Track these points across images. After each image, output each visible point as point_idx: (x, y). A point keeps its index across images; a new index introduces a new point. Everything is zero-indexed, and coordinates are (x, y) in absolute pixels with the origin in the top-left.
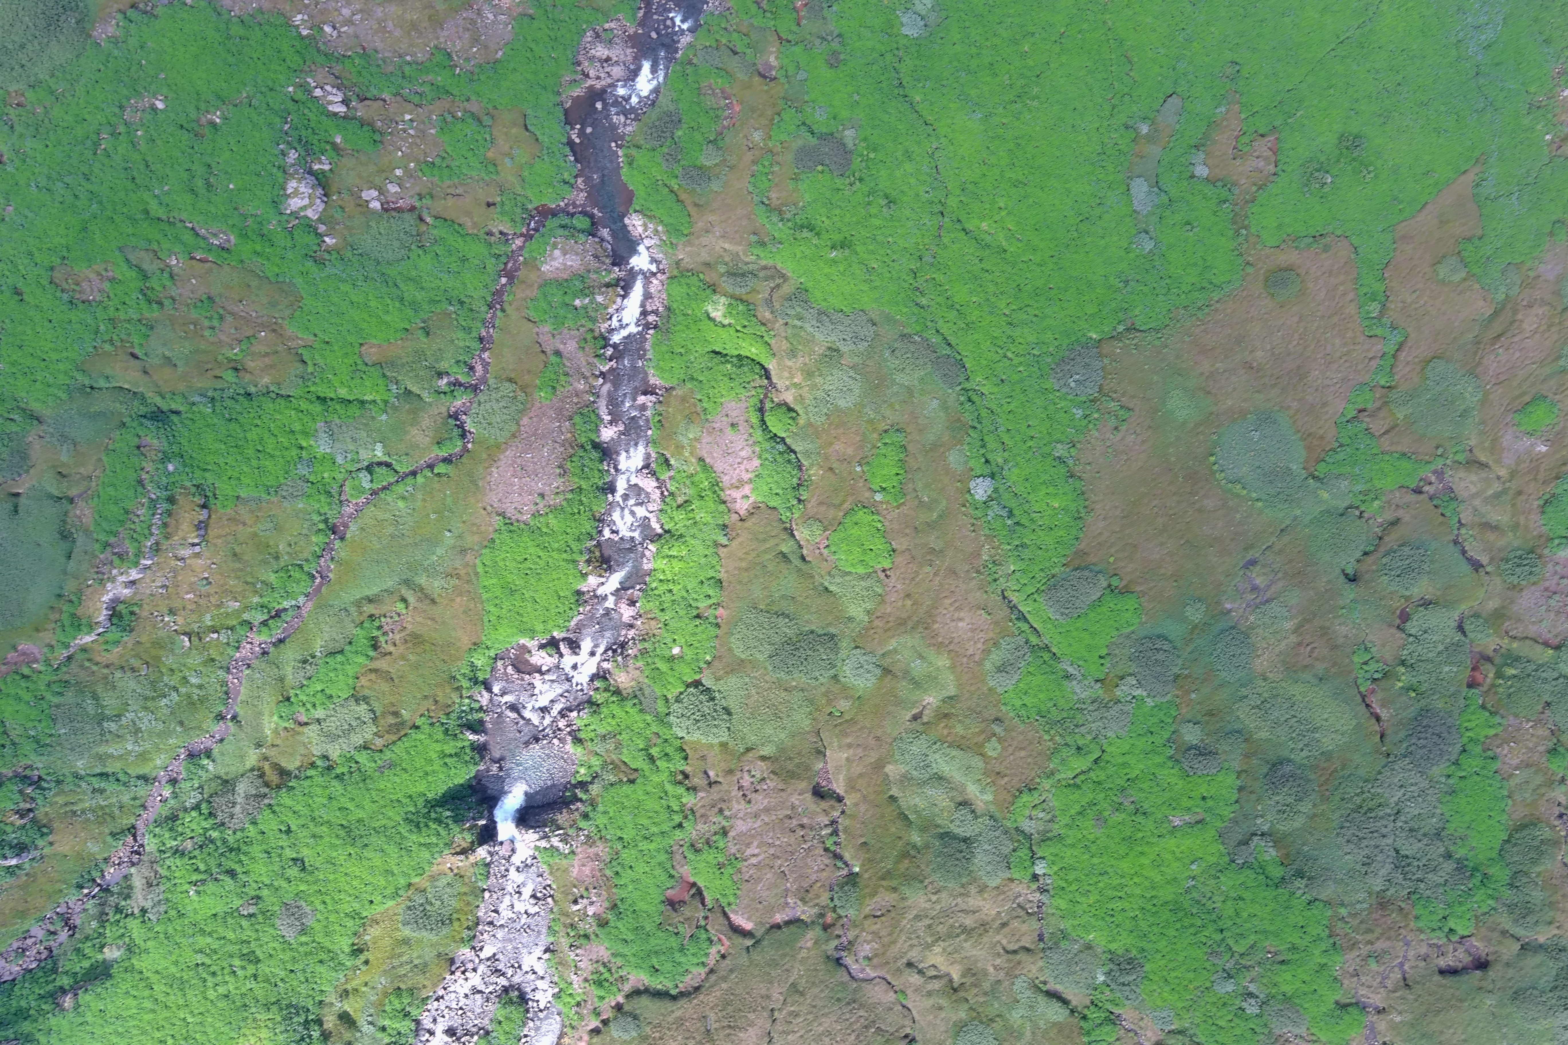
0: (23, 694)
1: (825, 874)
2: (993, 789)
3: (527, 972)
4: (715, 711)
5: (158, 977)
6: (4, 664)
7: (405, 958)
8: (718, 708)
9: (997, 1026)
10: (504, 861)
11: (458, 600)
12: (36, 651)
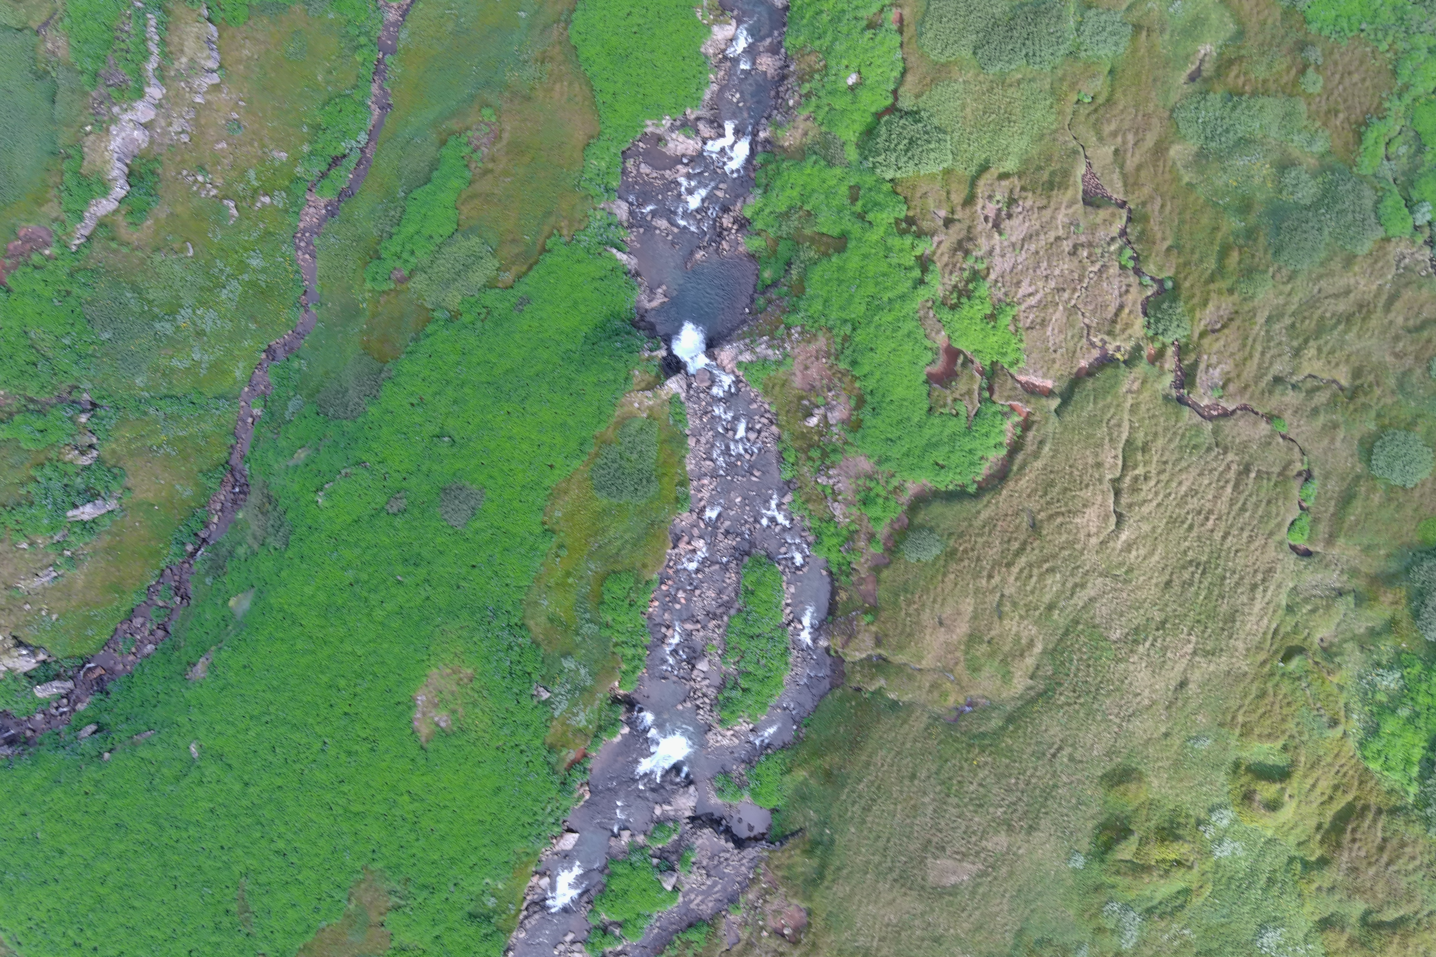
0: (39, 288)
1: (1130, 297)
2: (1327, 133)
3: (768, 526)
4: (926, 133)
5: (303, 609)
6: (8, 258)
7: (611, 533)
8: (929, 128)
9: (1421, 428)
10: (702, 395)
11: (558, 87)
12: (43, 234)
